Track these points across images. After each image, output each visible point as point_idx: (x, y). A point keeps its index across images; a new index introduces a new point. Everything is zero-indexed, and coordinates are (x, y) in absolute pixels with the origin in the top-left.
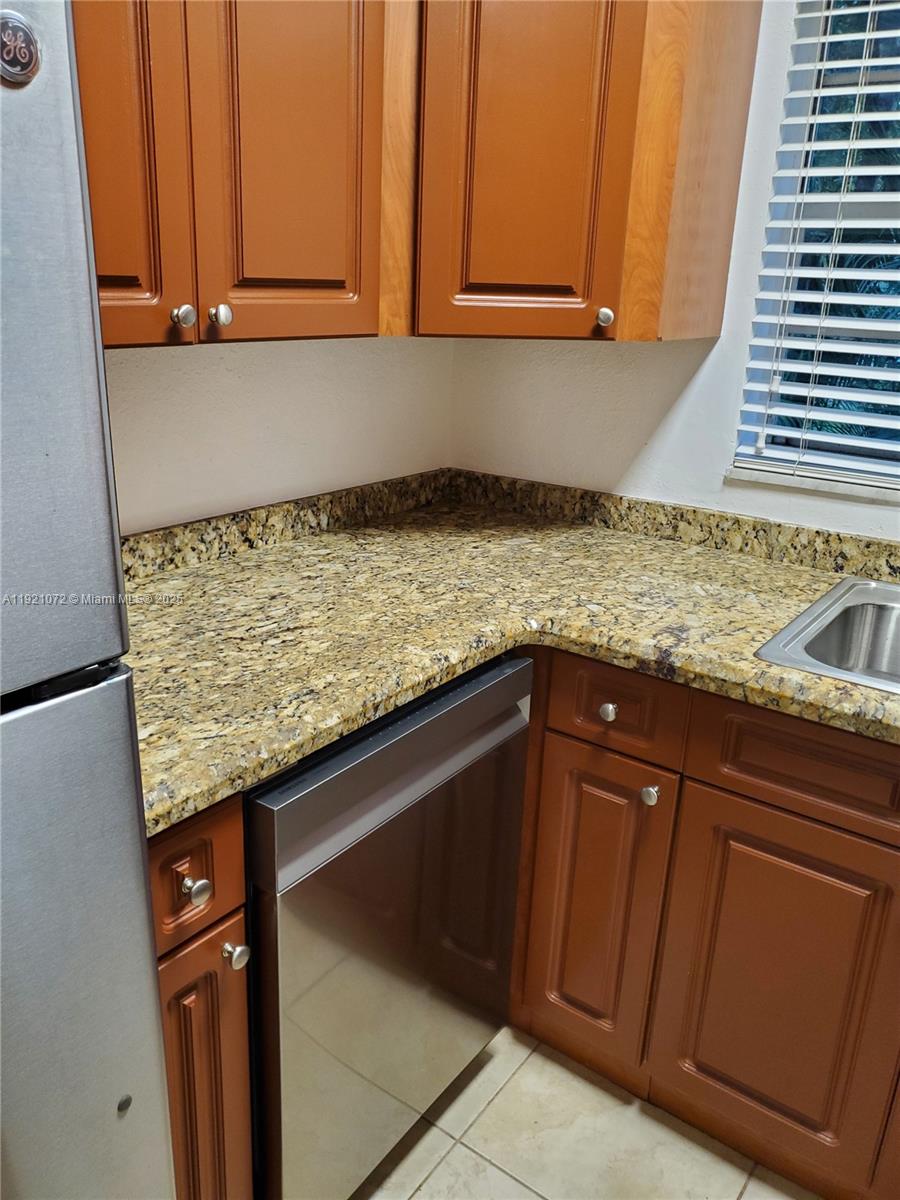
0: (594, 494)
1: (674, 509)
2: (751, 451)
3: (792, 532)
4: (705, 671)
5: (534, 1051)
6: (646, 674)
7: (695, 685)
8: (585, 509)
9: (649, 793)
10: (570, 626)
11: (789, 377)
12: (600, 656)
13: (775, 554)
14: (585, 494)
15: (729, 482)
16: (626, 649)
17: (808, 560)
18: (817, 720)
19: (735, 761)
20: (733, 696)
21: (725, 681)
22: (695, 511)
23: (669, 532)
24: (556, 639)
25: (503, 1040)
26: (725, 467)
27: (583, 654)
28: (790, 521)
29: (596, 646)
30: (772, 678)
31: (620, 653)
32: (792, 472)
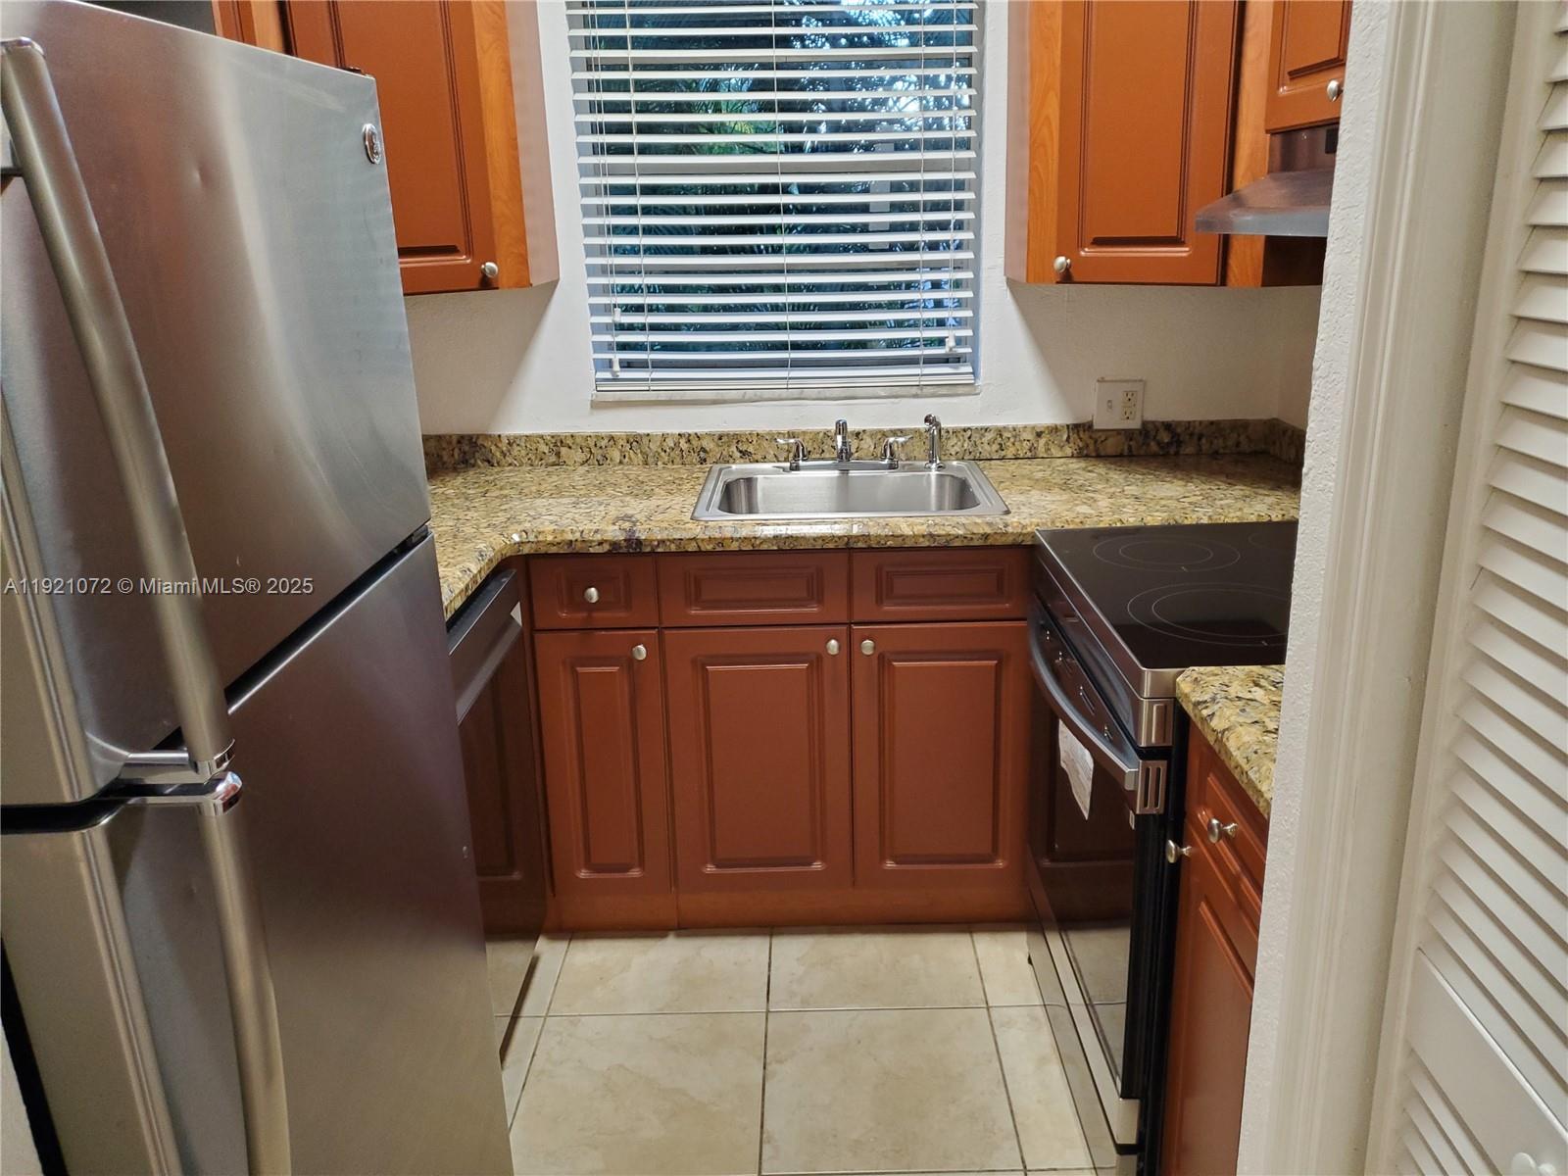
0: (470, 437)
1: (553, 437)
2: (608, 375)
3: (660, 439)
4: (665, 537)
5: (570, 940)
6: (619, 553)
7: (659, 550)
8: (465, 453)
9: (639, 650)
10: (543, 532)
11: (628, 309)
12: (577, 549)
13: (650, 460)
14: (461, 439)
15: (596, 405)
16: (598, 537)
17: (678, 460)
18: (751, 548)
19: (697, 600)
20: (690, 550)
21: (681, 539)
22: (572, 436)
23: (553, 459)
24: (534, 545)
25: (542, 945)
26: (589, 393)
27: (562, 552)
28: (655, 430)
29: (571, 541)
30: (713, 528)
31: (594, 541)
32: (647, 388)
